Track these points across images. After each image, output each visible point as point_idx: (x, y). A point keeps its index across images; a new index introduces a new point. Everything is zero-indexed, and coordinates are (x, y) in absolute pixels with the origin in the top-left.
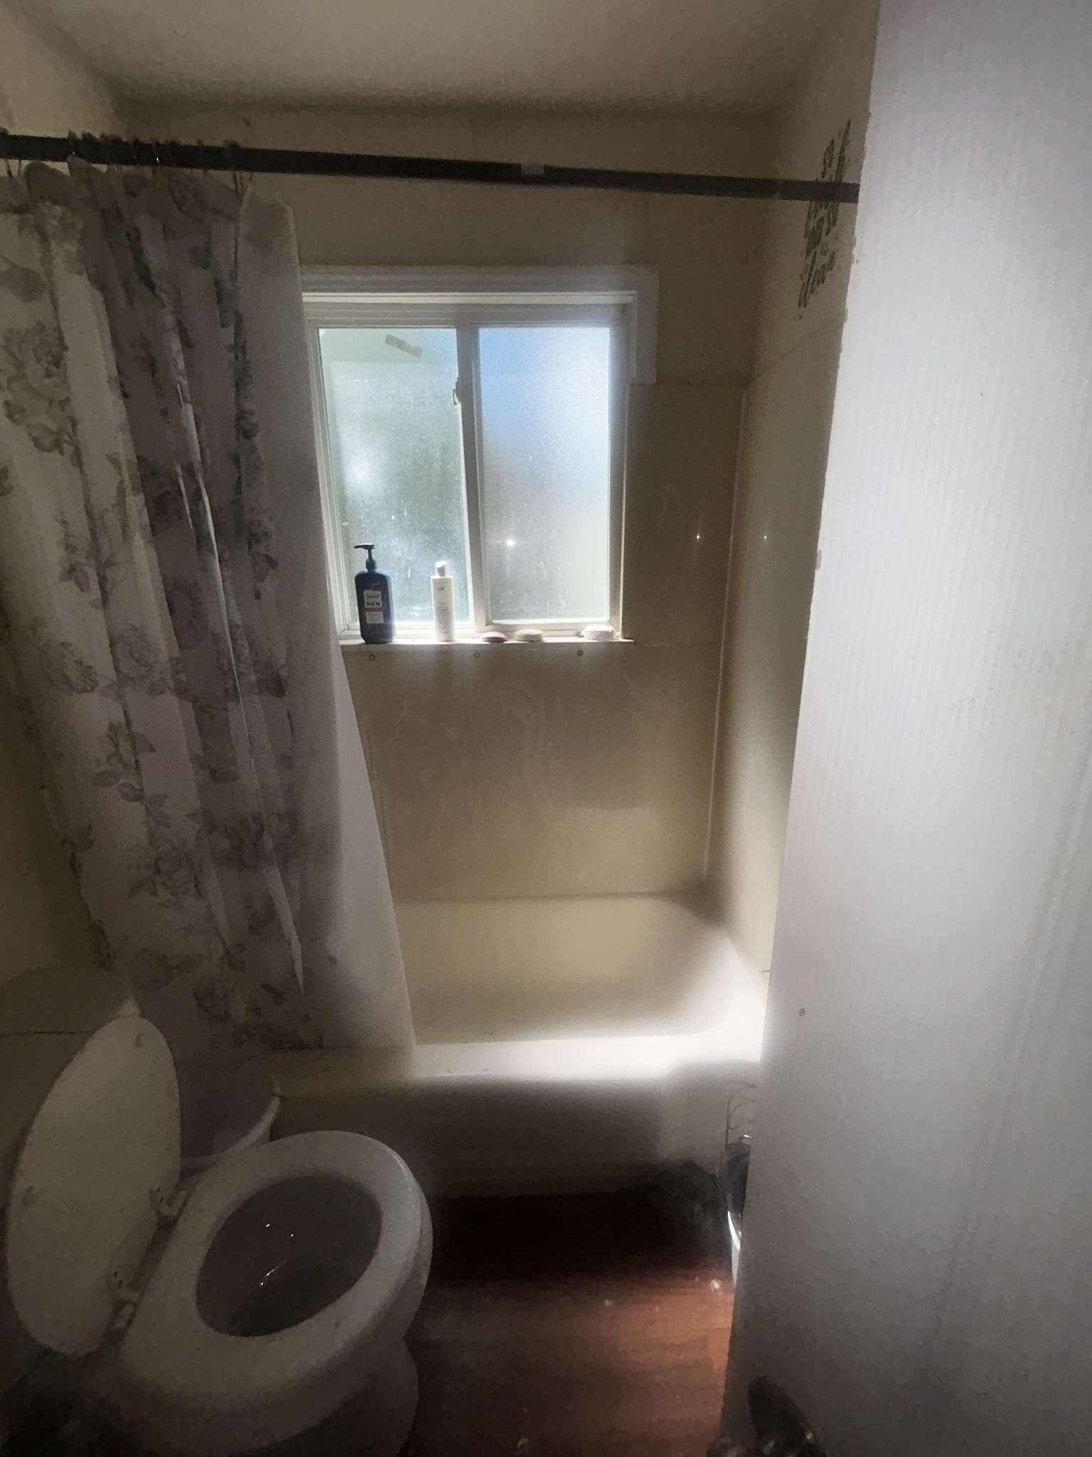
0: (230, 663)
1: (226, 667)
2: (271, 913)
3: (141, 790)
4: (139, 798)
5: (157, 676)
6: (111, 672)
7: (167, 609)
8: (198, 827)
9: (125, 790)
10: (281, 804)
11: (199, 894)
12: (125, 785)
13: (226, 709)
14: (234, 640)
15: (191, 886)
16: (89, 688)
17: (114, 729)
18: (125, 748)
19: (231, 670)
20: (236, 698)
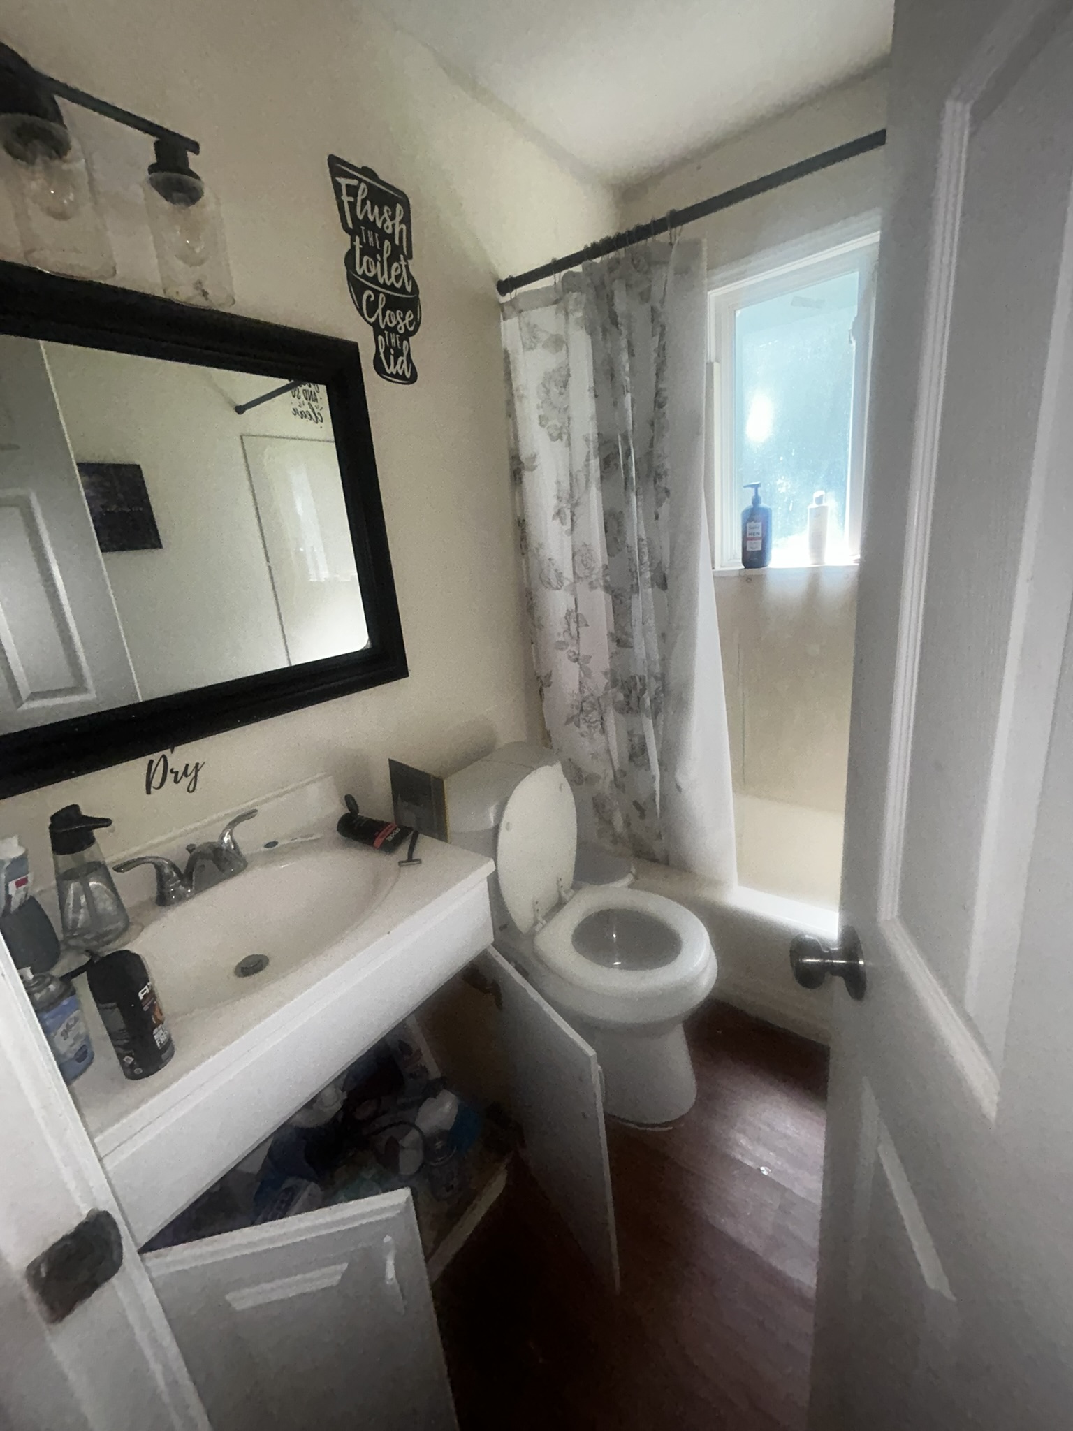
0: (636, 566)
1: (633, 570)
2: (644, 749)
3: (579, 654)
4: (577, 660)
5: (594, 577)
6: (571, 577)
7: (603, 530)
8: (607, 681)
9: (571, 654)
10: (657, 669)
11: (603, 731)
12: (570, 651)
13: (630, 598)
14: (640, 550)
15: (599, 723)
16: (559, 587)
17: (569, 613)
18: (573, 626)
19: (636, 571)
20: (637, 592)
